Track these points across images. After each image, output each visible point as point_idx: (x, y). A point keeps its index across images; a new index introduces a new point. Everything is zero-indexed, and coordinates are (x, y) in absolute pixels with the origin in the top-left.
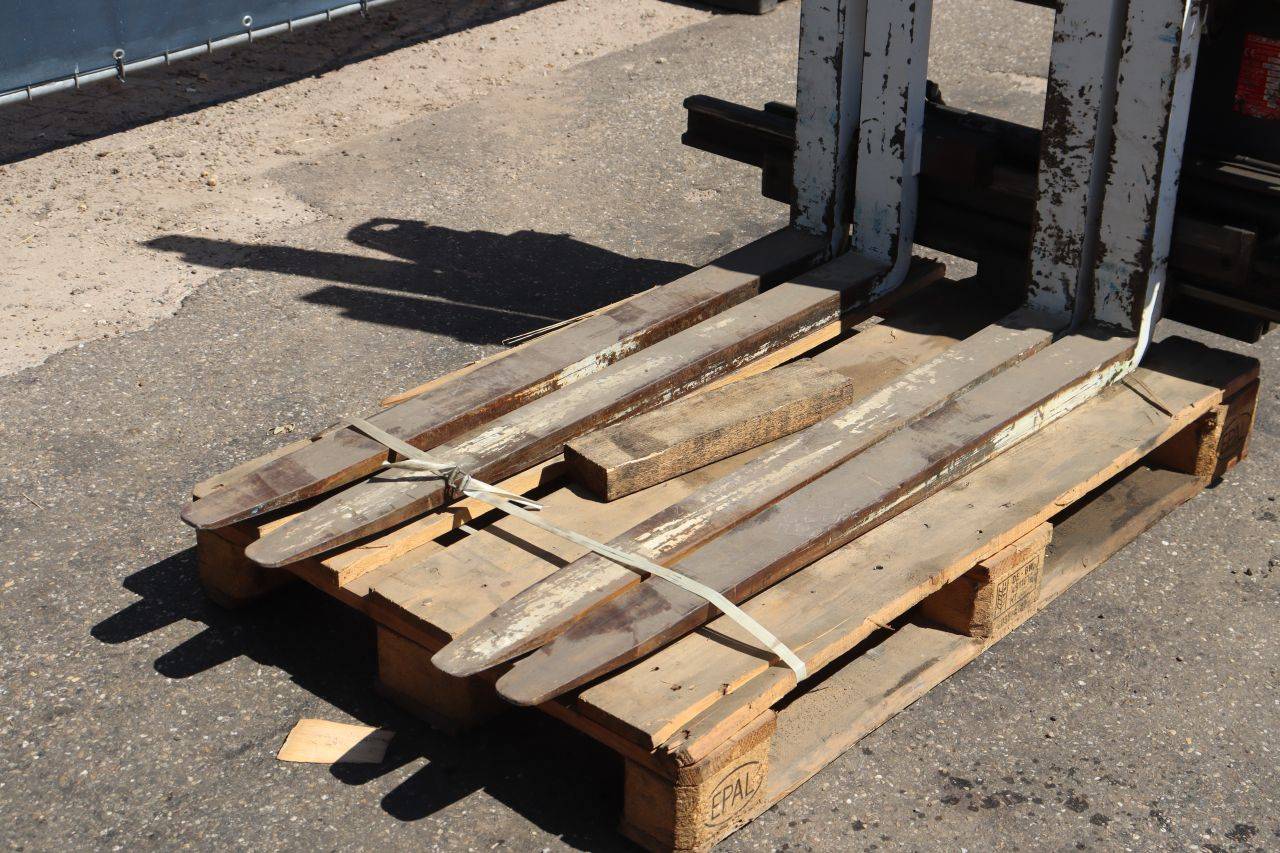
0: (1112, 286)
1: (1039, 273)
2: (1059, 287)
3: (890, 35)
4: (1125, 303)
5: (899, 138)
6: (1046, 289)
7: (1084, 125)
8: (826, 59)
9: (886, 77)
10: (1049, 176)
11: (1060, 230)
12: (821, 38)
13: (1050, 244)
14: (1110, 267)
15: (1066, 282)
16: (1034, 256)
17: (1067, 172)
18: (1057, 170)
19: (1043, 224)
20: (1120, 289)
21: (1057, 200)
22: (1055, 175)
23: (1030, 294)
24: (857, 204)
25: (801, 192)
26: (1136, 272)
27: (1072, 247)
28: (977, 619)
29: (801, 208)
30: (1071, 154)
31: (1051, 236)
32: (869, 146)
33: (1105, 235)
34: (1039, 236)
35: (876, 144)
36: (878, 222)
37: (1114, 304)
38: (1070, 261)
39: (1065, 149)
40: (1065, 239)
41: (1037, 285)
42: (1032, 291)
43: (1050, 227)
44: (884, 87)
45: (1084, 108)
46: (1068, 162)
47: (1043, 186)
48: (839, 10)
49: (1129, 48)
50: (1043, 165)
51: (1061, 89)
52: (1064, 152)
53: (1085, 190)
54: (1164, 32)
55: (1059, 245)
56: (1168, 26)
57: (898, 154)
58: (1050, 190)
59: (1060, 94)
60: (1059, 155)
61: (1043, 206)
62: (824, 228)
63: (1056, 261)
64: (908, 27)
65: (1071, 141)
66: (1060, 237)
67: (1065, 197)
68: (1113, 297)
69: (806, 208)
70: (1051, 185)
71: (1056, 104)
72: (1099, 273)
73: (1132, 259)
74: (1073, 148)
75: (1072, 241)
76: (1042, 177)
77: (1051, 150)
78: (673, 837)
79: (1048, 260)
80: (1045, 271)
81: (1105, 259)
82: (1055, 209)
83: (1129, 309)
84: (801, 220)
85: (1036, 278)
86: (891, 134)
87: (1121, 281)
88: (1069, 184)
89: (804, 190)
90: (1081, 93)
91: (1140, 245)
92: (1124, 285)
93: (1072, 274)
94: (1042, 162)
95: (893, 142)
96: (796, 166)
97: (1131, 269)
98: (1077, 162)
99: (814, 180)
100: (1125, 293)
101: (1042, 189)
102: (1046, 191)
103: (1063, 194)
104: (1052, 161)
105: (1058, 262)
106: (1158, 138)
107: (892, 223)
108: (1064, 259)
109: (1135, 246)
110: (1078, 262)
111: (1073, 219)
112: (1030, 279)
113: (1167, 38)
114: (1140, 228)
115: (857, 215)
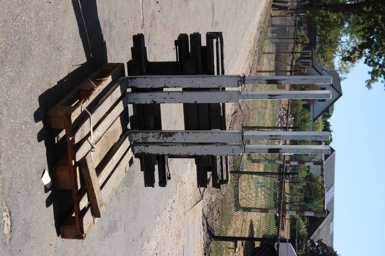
0: (141, 149)
1: (138, 135)
2: (137, 139)
3: (174, 98)
4: (139, 152)
5: (154, 102)
6: (136, 136)
7: (169, 140)
8: (165, 84)
9: (165, 98)
10: (157, 135)
11: (148, 138)
12: (169, 83)
13: (145, 136)
15: (139, 140)
16: (141, 133)
17: (159, 138)
19: (148, 134)
21: (153, 137)
22: (158, 136)
23: (134, 133)
24: (138, 94)
27: (146, 140)
29: (132, 80)
30: (163, 138)
32: (151, 95)
33: (150, 146)
34: (145, 134)
35: (152, 97)
36: (136, 99)
37: (138, 150)
40: (147, 139)
41: (136, 134)
43: (148, 136)
44: (163, 98)
45: (172, 140)
48: (175, 86)
49: (184, 146)
50: (159, 133)
51: (174, 135)
52: (163, 137)
53: (157, 141)
54: (189, 152)
55: (145, 138)
56: (190, 153)
57: (151, 102)
60: (162, 136)
61: (151, 134)
62: (130, 86)
64: (176, 102)
65: (165, 138)
67: (154, 138)
69: (133, 81)
70: (156, 135)
71: (170, 134)
72: (143, 146)
73: (147, 152)
74: (164, 138)
75: (147, 140)
76: (157, 133)
77: (162, 134)
79: (141, 136)
81: (146, 147)
82: (151, 136)
84: (130, 80)
85: (137, 134)
86: (155, 100)
88: (157, 139)
89: (136, 81)
90: (174, 139)
92: (142, 151)
93: (141, 141)
96: (141, 78)
97: (146, 152)
98: (162, 139)
99: (139, 83)
100: (141, 152)
102: (154, 134)
104: (160, 135)
105: (142, 138)
106: (170, 154)
107: (137, 102)
108: (143, 139)
109: (150, 153)
110: (143, 142)
111: (151, 140)
112: (136, 133)
113: (187, 153)
114: (154, 153)
115: (135, 94)
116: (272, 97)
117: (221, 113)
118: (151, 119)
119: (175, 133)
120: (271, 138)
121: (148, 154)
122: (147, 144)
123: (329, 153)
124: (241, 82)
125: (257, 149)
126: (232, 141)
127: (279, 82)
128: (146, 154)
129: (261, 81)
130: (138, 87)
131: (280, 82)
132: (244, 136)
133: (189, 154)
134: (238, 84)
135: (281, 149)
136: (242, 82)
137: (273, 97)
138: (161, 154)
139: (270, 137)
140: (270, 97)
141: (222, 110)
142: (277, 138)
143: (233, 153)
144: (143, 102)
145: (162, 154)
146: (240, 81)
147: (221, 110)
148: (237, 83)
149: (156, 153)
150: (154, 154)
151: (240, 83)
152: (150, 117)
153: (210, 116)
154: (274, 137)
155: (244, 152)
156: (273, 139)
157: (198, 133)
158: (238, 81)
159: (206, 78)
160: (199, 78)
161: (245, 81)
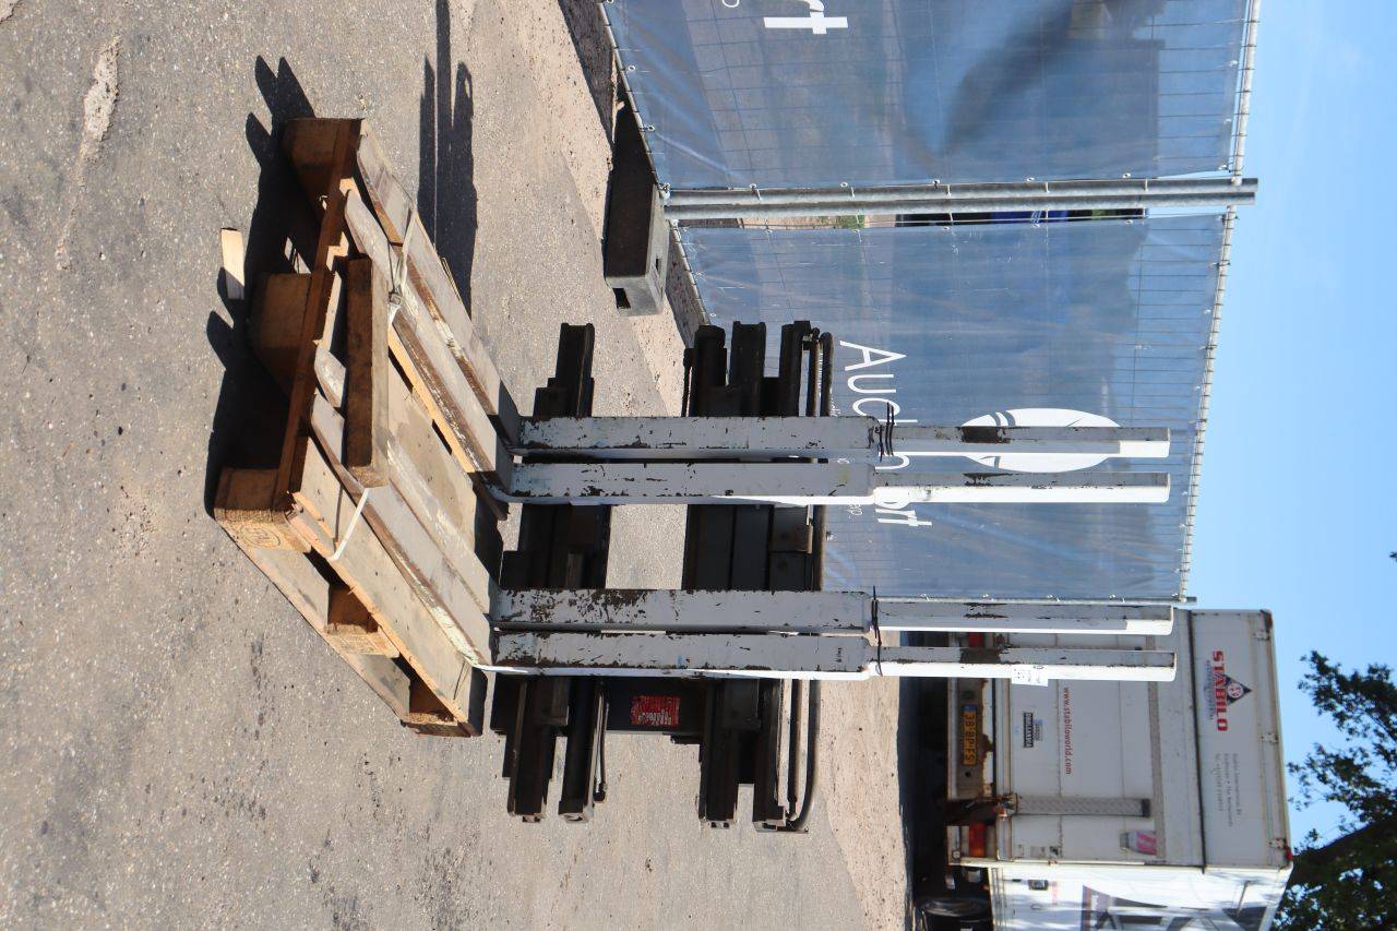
0: (522, 645)
1: (522, 596)
2: (516, 610)
3: (659, 480)
4: (514, 655)
5: (595, 492)
6: (513, 602)
7: (623, 614)
8: (638, 437)
9: (633, 480)
10: (586, 597)
11: (553, 607)
12: (651, 432)
13: (543, 602)
14: (535, 643)
15: (520, 614)
16: (533, 592)
17: (591, 608)
18: (590, 602)
19: (555, 596)
20: (522, 650)
21: (572, 603)
22: (587, 600)
23: (508, 591)
24: (546, 466)
25: (547, 423)
26: (534, 658)
27: (543, 615)
28: (340, 627)
29: (537, 424)
30: (602, 609)
31: (548, 601)
32: (587, 471)
33: (555, 636)
34: (547, 594)
35: (588, 476)
36: (536, 481)
37: (511, 648)
38: (534, 616)
39: (604, 605)
40: (547, 610)
41: (514, 595)
42: (510, 592)
43: (554, 600)
44: (626, 479)
45: (632, 614)
46: (597, 607)
47: (579, 592)
48: (670, 444)
49: (672, 638)
50: (593, 591)
51: (641, 598)
52: (603, 605)
53: (581, 621)
54: (684, 660)
55: (543, 607)
56: (688, 660)
57: (584, 492)
58: (577, 598)
59: (638, 598)
60: (601, 601)
61: (566, 595)
62: (526, 442)
63: (533, 607)
64: (667, 493)
65: (610, 608)
66: (548, 607)
67: (575, 608)
68: (516, 646)
69: (537, 428)
70: (581, 598)
71: (631, 596)
72: (530, 635)
73: (543, 656)
74: (606, 609)
75: (547, 616)
76: (585, 591)
77: (603, 596)
78: (235, 508)
79: (533, 602)
80: (524, 600)
81: (539, 638)
82: (566, 603)
83: (510, 657)
84: (528, 425)
85: (519, 594)
86: (597, 486)
87: (527, 650)
88: (583, 610)
89: (549, 426)
90: (641, 612)
91: (552, 659)
92: (525, 653)
93: (526, 618)
94: (594, 591)
95: (591, 488)
96: (565, 419)
97: (536, 656)
98: (598, 613)
99: (557, 433)
100: (520, 654)
101: (577, 592)
102: (576, 595)
104: (596, 598)
105: (531, 607)
106: (620, 663)
107: (538, 492)
108: (534, 611)
110: (534, 621)
111: (561, 615)
112: (517, 590)
113: (680, 660)
114: (563, 658)
115: (538, 465)
116: (978, 481)
117: (807, 541)
118: (573, 562)
119: (646, 591)
120: (972, 613)
121: (545, 661)
122: (545, 629)
124: (880, 434)
126: (837, 620)
127: (1000, 433)
128: (537, 662)
129: (944, 431)
130: (549, 444)
131: (1004, 433)
132: (879, 606)
133: (685, 662)
134: (871, 439)
136: (884, 433)
137: (982, 481)
138: (587, 662)
139: (970, 607)
140: (971, 481)
141: (811, 534)
142: (991, 611)
143: (840, 661)
144: (558, 493)
145: (593, 662)
146: (877, 430)
147: (808, 534)
148: (866, 436)
149: (571, 661)
150: (563, 664)
151: (876, 437)
152: (570, 557)
153: (769, 554)
154: (981, 610)
155: (876, 658)
156: (978, 615)
157: (723, 592)
158: (870, 430)
159: (770, 420)
160: (747, 420)
161: (894, 430)
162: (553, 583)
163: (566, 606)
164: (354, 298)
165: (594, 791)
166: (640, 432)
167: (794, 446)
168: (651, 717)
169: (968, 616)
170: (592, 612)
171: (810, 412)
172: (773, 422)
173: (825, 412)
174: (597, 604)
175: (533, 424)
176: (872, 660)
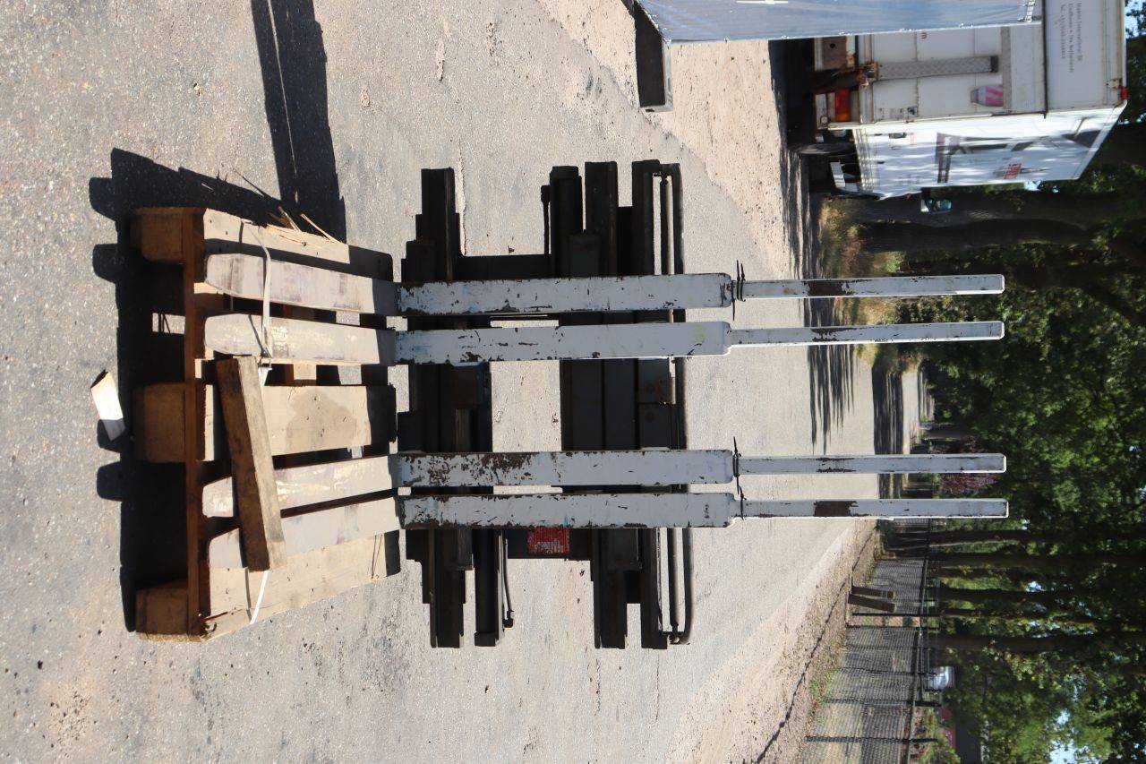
0: (426, 509)
1: (420, 462)
2: (416, 476)
3: (531, 345)
4: (419, 518)
5: (473, 358)
6: (412, 468)
7: (510, 477)
8: (507, 301)
9: (506, 345)
10: (476, 461)
11: (448, 472)
12: (518, 296)
13: (438, 467)
14: (436, 506)
15: (419, 479)
16: (429, 458)
17: (482, 472)
18: (481, 466)
19: (448, 460)
20: (426, 514)
21: (465, 467)
22: (478, 464)
23: (406, 458)
24: (425, 333)
25: (421, 289)
26: (438, 522)
27: (440, 480)
29: (411, 291)
30: (493, 473)
31: (443, 466)
32: (463, 337)
33: (453, 500)
34: (441, 459)
35: (465, 342)
36: (418, 349)
37: (416, 512)
38: (432, 480)
39: (494, 469)
40: (444, 476)
41: (413, 461)
42: (408, 459)
43: (448, 465)
44: (500, 344)
45: (519, 478)
46: (487, 471)
47: (470, 457)
48: (537, 307)
49: (557, 499)
50: (482, 456)
51: (526, 462)
52: (493, 469)
53: (475, 484)
54: (570, 517)
55: (440, 472)
56: (573, 519)
57: (463, 357)
58: (469, 463)
59: (523, 462)
60: (490, 465)
61: (459, 460)
62: (404, 310)
63: (430, 472)
64: (537, 356)
65: (499, 471)
66: (444, 472)
67: (467, 472)
68: (420, 510)
69: (413, 294)
70: (472, 462)
71: (516, 460)
72: (431, 499)
73: (444, 519)
74: (495, 473)
75: (444, 480)
76: (475, 456)
77: (491, 460)
78: (154, 632)
79: (429, 467)
80: (422, 465)
81: (440, 502)
82: (459, 467)
83: (416, 521)
84: (404, 292)
85: (416, 460)
86: (474, 352)
87: (431, 514)
88: (475, 474)
89: (423, 292)
90: (527, 474)
91: (454, 522)
92: (428, 516)
93: (425, 482)
94: (483, 456)
95: (469, 354)
96: (437, 284)
97: (439, 519)
98: (489, 477)
99: (432, 299)
100: (424, 517)
101: (468, 457)
102: (468, 460)
103: (469, 471)
104: (485, 462)
105: (429, 472)
106: (514, 524)
107: (421, 359)
108: (432, 476)
109: (452, 520)
110: (433, 485)
111: (456, 478)
112: (414, 456)
113: (566, 519)
114: (463, 521)
115: (418, 333)
116: (825, 337)
117: (670, 394)
118: (461, 418)
119: (530, 454)
120: (823, 468)
121: (447, 524)
122: (443, 493)
123: (1005, 514)
124: (732, 291)
125: (782, 503)
126: (703, 478)
127: (844, 287)
128: (440, 524)
129: (791, 286)
130: (425, 311)
131: (848, 287)
132: (740, 462)
133: (571, 523)
134: (723, 297)
135: (855, 502)
136: (735, 287)
137: (828, 336)
138: (484, 523)
139: (821, 462)
140: (818, 337)
141: (674, 386)
142: (841, 466)
143: (707, 517)
144: (440, 360)
145: (490, 523)
146: (728, 287)
147: (671, 386)
148: (718, 292)
149: (470, 522)
150: (463, 526)
151: (728, 294)
152: (458, 413)
153: (637, 405)
154: (832, 465)
155: (739, 513)
156: (829, 470)
157: (599, 454)
158: (722, 288)
159: (628, 279)
160: (607, 280)
161: (744, 286)
162: (445, 447)
163: (459, 470)
164: (228, 401)
165: (503, 619)
166: (508, 296)
167: (652, 305)
168: (546, 545)
169: (820, 471)
170: (484, 476)
171: (665, 270)
172: (631, 282)
173: (679, 269)
174: (486, 467)
175: (408, 290)
176: (736, 516)
